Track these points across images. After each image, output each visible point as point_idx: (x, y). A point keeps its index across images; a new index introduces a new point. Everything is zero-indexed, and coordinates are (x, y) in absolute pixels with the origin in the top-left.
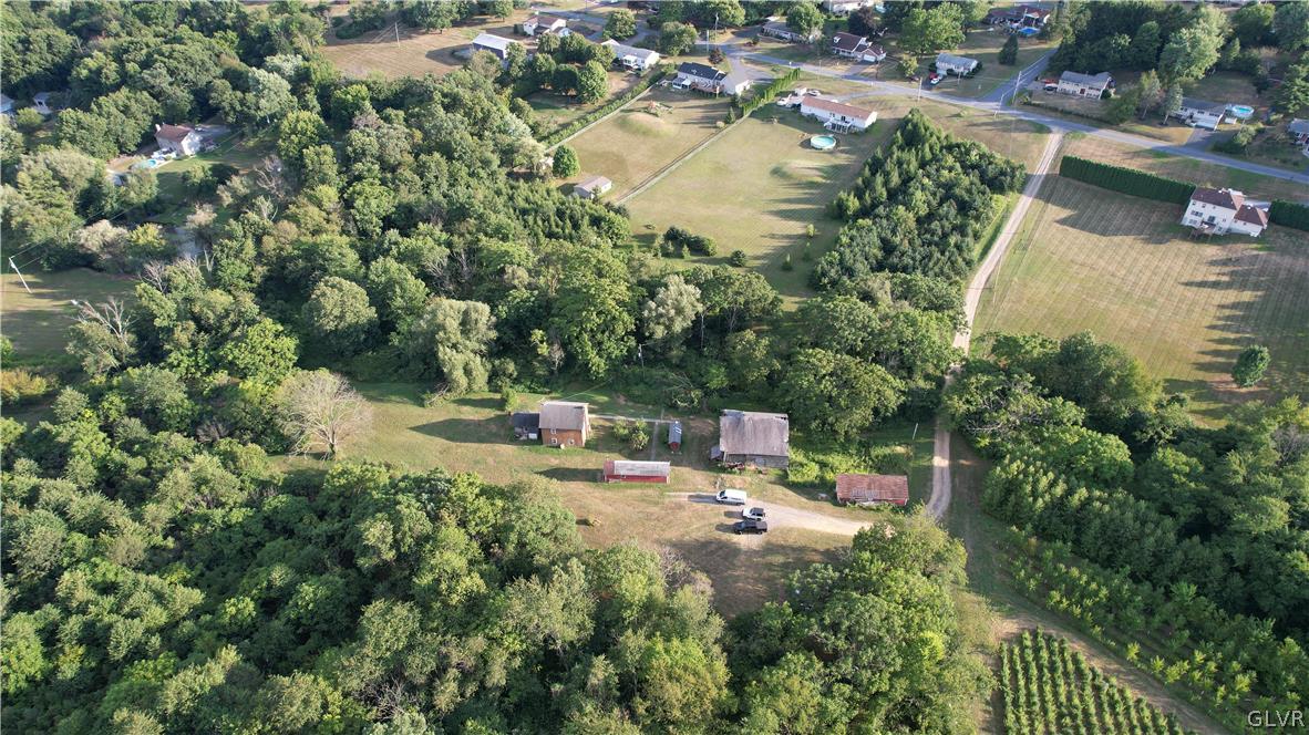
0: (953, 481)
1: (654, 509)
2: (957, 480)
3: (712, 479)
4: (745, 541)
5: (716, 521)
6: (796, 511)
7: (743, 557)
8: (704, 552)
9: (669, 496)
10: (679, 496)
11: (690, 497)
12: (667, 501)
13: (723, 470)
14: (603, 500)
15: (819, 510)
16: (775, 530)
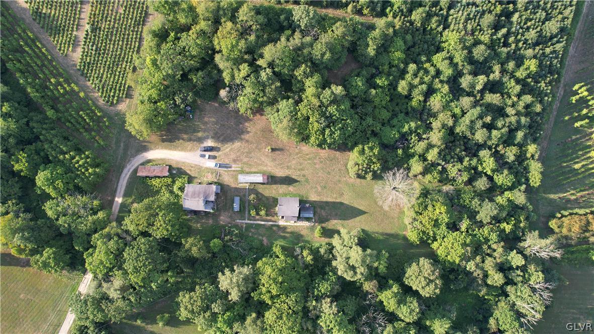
0: (117, 186)
1: (245, 160)
2: (115, 186)
3: (221, 178)
4: (210, 143)
5: (220, 153)
6: (188, 161)
8: (225, 135)
9: (239, 168)
10: (235, 168)
11: (231, 167)
12: (240, 166)
13: (216, 183)
14: (266, 165)
15: (178, 162)
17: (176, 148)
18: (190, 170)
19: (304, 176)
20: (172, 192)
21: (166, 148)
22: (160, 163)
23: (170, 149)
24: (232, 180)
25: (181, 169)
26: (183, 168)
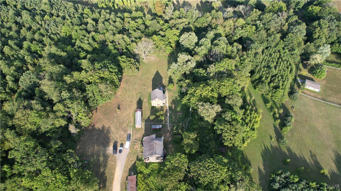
1: (125, 125)
3: (138, 139)
4: (111, 149)
5: (119, 141)
6: (124, 164)
7: (103, 149)
9: (131, 128)
10: (130, 131)
11: (130, 134)
12: (129, 128)
14: (129, 113)
15: (125, 171)
16: (116, 158)
17: (113, 174)
18: (132, 161)
19: (137, 94)
20: (149, 175)
21: (112, 183)
22: (124, 187)
23: (113, 179)
24: (140, 132)
25: (130, 168)
26: (129, 167)
